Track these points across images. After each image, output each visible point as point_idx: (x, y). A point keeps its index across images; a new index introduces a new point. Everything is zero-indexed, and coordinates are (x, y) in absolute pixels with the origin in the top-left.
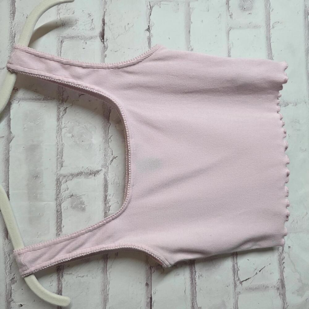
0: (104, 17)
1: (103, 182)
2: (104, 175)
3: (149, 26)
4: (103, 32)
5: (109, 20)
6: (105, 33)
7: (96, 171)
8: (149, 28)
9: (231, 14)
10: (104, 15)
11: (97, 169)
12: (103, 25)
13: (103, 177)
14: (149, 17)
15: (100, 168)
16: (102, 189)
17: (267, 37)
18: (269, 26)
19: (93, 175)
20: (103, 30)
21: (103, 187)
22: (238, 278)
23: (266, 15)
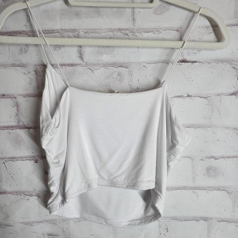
0: (198, 62)
1: (75, 63)
2: (80, 64)
3: (191, 96)
4: (186, 62)
5: (195, 66)
6: (186, 63)
7: (83, 58)
8: (190, 96)
9: (203, 160)
10: (199, 62)
11: (84, 58)
12: (192, 61)
13: (79, 63)
14: (198, 96)
15: (85, 61)
16: (70, 62)
17: (185, 187)
18: (195, 189)
19: (80, 56)
20: (188, 61)
21: (71, 63)
22: (7, 160)
23: (203, 187)
